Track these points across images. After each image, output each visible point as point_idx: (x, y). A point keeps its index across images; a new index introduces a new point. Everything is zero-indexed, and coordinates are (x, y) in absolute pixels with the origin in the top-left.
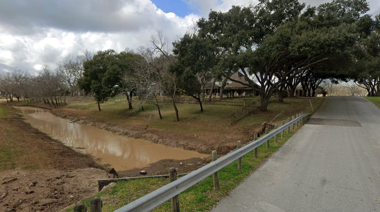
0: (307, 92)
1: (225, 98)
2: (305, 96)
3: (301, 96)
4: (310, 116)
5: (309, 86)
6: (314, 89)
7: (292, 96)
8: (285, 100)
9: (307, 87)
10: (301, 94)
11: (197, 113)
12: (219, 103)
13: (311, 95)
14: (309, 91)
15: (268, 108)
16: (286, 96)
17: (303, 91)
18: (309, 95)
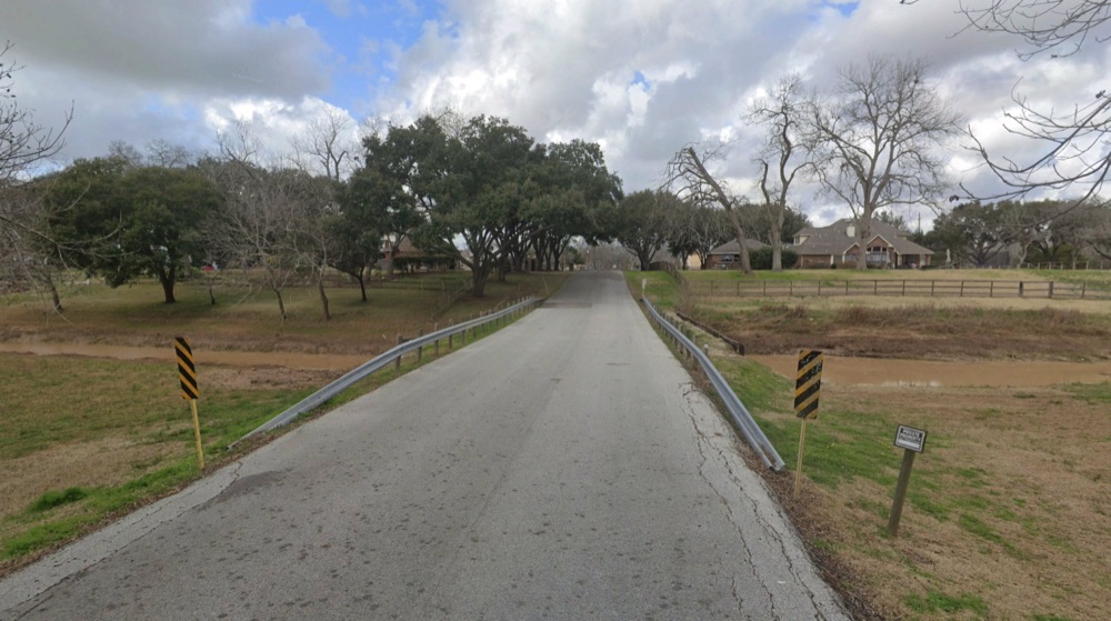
0: (545, 263)
1: (398, 275)
2: (540, 269)
3: (533, 269)
4: (543, 300)
5: (548, 250)
6: (557, 256)
7: (519, 271)
8: (508, 277)
9: (545, 252)
10: (534, 266)
11: (353, 304)
12: (389, 284)
13: (553, 268)
14: (548, 260)
15: (485, 292)
16: (508, 271)
17: (537, 261)
18: (548, 269)
